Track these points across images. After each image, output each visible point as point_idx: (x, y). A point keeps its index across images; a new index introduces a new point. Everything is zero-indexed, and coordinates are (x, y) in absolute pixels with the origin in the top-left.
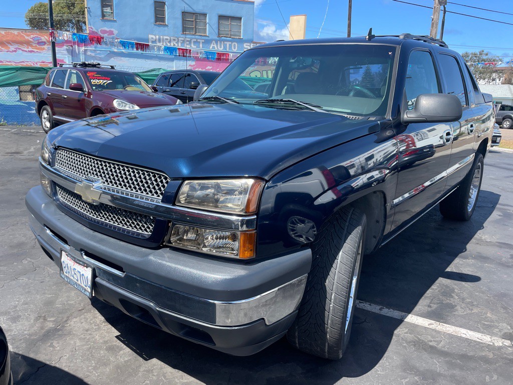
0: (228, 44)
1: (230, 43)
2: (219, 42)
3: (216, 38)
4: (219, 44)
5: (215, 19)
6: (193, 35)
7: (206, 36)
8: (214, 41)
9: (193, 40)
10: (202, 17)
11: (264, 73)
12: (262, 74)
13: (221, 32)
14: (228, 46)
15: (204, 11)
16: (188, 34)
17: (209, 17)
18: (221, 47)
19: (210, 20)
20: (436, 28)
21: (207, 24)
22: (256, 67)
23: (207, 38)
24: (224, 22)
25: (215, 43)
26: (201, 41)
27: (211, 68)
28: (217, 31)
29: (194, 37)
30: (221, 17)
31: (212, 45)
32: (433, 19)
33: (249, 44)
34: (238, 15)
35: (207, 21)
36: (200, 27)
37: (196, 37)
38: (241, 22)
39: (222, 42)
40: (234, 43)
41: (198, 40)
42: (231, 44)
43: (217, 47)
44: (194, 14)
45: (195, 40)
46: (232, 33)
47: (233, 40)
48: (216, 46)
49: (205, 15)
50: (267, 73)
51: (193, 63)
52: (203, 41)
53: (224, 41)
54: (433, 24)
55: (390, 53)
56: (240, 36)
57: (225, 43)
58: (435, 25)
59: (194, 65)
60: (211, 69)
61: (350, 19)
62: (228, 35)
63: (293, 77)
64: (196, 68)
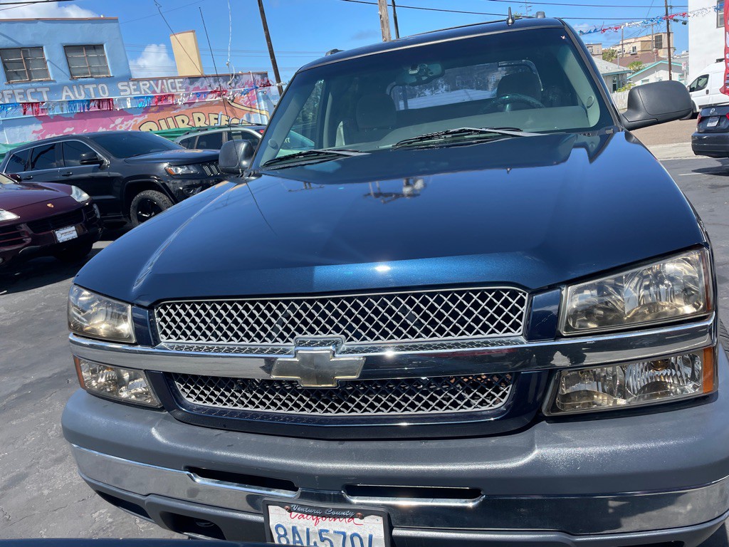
0: (91, 87)
1: (95, 86)
2: (75, 87)
3: (67, 80)
4: (75, 89)
5: (60, 54)
6: (27, 82)
7: (50, 81)
8: (66, 88)
9: (29, 91)
10: (35, 54)
11: (162, 122)
12: (159, 126)
13: (73, 72)
14: (92, 90)
15: (38, 42)
16: (17, 83)
17: (47, 51)
18: (80, 95)
19: (49, 54)
20: (388, 26)
21: (48, 63)
22: (146, 116)
23: (52, 83)
24: (75, 55)
25: (68, 90)
26: (44, 90)
27: (71, 129)
28: (67, 71)
29: (30, 85)
30: (68, 48)
31: (64, 94)
32: (381, 16)
33: (126, 83)
34: (96, 41)
35: (47, 58)
36: (35, 68)
37: (34, 84)
38: (103, 53)
39: (81, 86)
40: (102, 85)
41: (38, 90)
42: (97, 87)
43: (75, 96)
44: (20, 49)
45: (33, 90)
46: (94, 70)
47: (99, 81)
48: (71, 95)
49: (40, 48)
50: (167, 123)
51: (39, 127)
52: (48, 89)
53: (83, 84)
54: (382, 22)
55: (564, 38)
56: (108, 73)
57: (86, 87)
58: (385, 23)
59: (41, 131)
60: (73, 131)
61: (266, 29)
62: (88, 74)
63: (207, 123)
64: (45, 134)
